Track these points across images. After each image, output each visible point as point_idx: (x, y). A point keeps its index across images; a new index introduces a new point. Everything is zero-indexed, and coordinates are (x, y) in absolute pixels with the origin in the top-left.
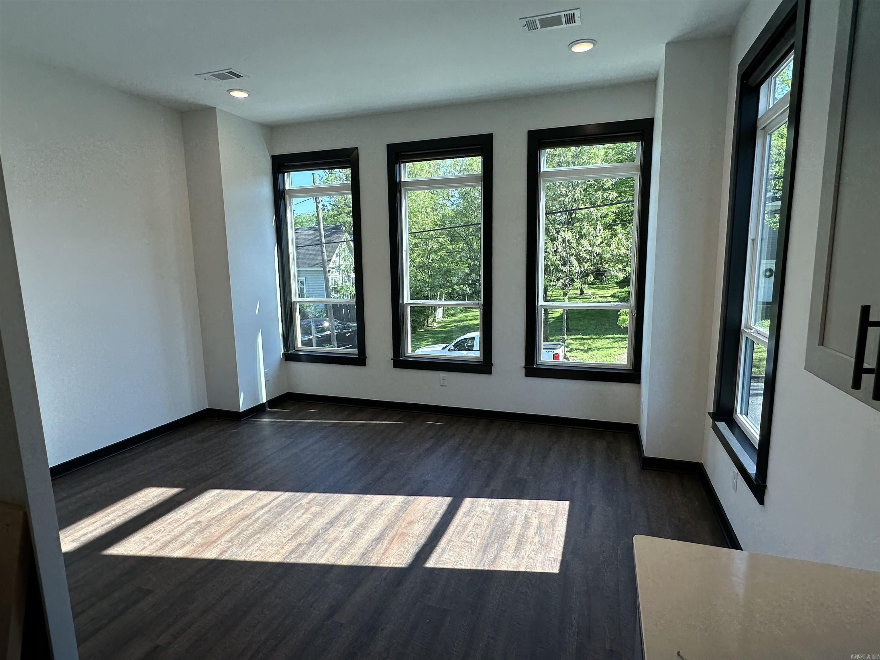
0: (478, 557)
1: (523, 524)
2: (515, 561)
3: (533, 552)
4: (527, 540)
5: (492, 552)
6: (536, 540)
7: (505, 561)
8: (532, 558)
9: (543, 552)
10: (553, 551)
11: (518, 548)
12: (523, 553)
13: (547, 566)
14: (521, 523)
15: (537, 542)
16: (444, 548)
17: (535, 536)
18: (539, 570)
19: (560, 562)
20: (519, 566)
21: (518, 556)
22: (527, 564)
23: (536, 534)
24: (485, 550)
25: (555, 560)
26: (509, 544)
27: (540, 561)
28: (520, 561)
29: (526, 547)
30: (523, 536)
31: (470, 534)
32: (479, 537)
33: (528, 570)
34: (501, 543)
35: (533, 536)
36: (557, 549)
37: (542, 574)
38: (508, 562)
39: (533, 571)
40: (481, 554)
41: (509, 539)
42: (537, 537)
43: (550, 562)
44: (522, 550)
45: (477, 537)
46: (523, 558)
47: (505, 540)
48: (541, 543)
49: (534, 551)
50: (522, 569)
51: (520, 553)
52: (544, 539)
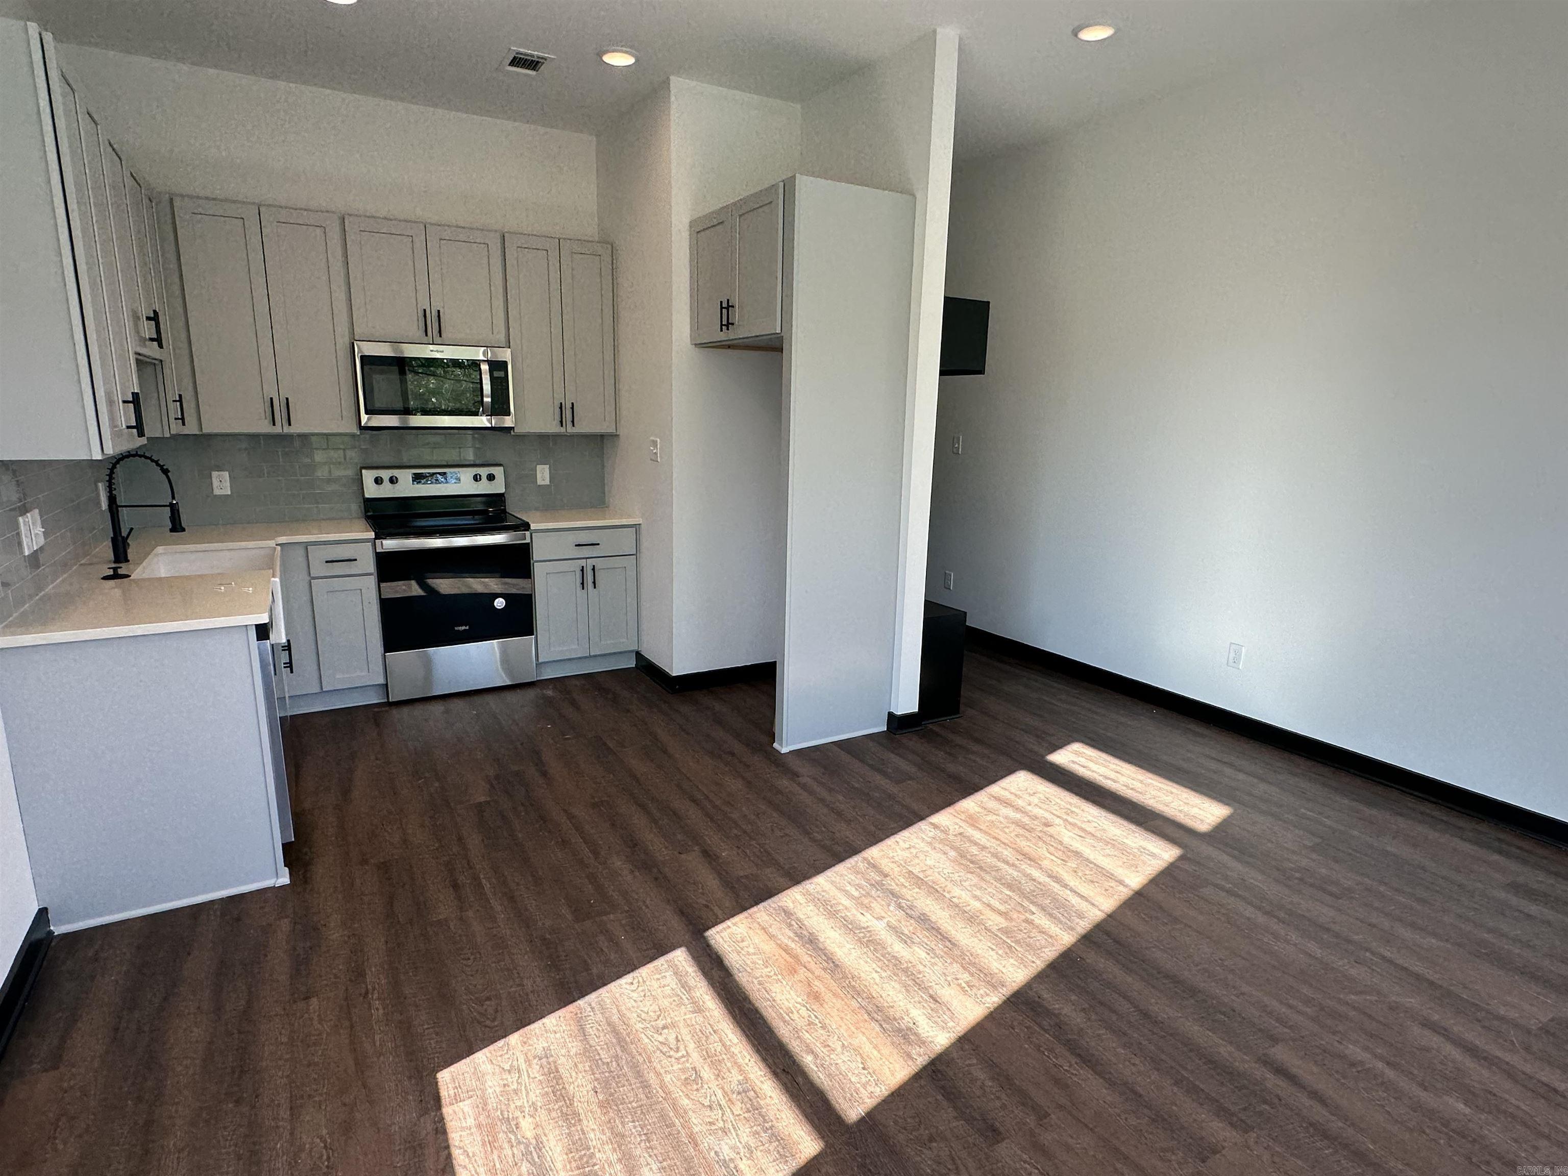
0: (615, 1011)
1: (592, 1156)
2: (539, 1045)
3: (515, 1086)
4: (549, 1111)
5: (598, 1037)
6: (527, 1126)
7: (558, 1035)
8: (509, 1071)
9: (492, 1103)
10: (471, 1121)
11: (553, 1074)
12: (535, 1071)
13: (466, 1075)
14: (598, 1155)
15: (521, 1120)
16: (690, 990)
17: (537, 1138)
18: (480, 1056)
19: (443, 1101)
20: (525, 1040)
21: (540, 1059)
22: (511, 1053)
23: (539, 1146)
24: (615, 1031)
25: (457, 1099)
26: (580, 1076)
27: (488, 1077)
28: (529, 1050)
29: (538, 1092)
30: (565, 1116)
31: (682, 1047)
32: (654, 1052)
33: (501, 1043)
34: (598, 1066)
35: (540, 1131)
36: (463, 1133)
37: (470, 1052)
38: (552, 1036)
39: (491, 1047)
40: (615, 1018)
41: (589, 1087)
42: (529, 1134)
43: (464, 1088)
44: (541, 1078)
45: (658, 1049)
46: (528, 1061)
47: (597, 1080)
48: (513, 1126)
49: (516, 1092)
50: (514, 1039)
51: (541, 1066)
52: (510, 1141)
